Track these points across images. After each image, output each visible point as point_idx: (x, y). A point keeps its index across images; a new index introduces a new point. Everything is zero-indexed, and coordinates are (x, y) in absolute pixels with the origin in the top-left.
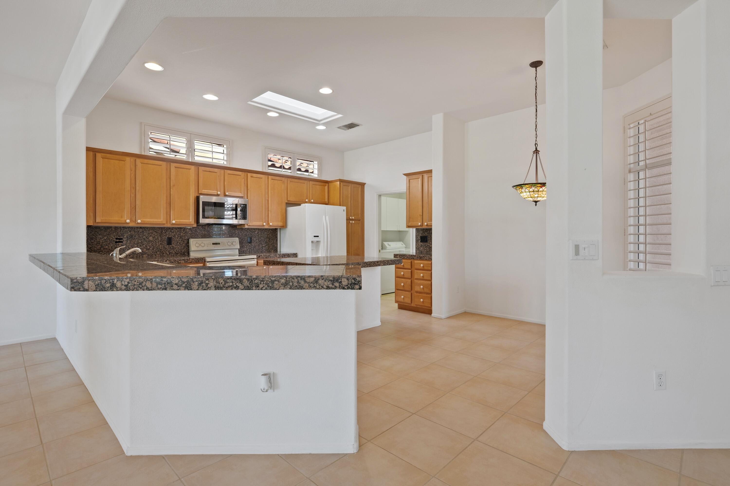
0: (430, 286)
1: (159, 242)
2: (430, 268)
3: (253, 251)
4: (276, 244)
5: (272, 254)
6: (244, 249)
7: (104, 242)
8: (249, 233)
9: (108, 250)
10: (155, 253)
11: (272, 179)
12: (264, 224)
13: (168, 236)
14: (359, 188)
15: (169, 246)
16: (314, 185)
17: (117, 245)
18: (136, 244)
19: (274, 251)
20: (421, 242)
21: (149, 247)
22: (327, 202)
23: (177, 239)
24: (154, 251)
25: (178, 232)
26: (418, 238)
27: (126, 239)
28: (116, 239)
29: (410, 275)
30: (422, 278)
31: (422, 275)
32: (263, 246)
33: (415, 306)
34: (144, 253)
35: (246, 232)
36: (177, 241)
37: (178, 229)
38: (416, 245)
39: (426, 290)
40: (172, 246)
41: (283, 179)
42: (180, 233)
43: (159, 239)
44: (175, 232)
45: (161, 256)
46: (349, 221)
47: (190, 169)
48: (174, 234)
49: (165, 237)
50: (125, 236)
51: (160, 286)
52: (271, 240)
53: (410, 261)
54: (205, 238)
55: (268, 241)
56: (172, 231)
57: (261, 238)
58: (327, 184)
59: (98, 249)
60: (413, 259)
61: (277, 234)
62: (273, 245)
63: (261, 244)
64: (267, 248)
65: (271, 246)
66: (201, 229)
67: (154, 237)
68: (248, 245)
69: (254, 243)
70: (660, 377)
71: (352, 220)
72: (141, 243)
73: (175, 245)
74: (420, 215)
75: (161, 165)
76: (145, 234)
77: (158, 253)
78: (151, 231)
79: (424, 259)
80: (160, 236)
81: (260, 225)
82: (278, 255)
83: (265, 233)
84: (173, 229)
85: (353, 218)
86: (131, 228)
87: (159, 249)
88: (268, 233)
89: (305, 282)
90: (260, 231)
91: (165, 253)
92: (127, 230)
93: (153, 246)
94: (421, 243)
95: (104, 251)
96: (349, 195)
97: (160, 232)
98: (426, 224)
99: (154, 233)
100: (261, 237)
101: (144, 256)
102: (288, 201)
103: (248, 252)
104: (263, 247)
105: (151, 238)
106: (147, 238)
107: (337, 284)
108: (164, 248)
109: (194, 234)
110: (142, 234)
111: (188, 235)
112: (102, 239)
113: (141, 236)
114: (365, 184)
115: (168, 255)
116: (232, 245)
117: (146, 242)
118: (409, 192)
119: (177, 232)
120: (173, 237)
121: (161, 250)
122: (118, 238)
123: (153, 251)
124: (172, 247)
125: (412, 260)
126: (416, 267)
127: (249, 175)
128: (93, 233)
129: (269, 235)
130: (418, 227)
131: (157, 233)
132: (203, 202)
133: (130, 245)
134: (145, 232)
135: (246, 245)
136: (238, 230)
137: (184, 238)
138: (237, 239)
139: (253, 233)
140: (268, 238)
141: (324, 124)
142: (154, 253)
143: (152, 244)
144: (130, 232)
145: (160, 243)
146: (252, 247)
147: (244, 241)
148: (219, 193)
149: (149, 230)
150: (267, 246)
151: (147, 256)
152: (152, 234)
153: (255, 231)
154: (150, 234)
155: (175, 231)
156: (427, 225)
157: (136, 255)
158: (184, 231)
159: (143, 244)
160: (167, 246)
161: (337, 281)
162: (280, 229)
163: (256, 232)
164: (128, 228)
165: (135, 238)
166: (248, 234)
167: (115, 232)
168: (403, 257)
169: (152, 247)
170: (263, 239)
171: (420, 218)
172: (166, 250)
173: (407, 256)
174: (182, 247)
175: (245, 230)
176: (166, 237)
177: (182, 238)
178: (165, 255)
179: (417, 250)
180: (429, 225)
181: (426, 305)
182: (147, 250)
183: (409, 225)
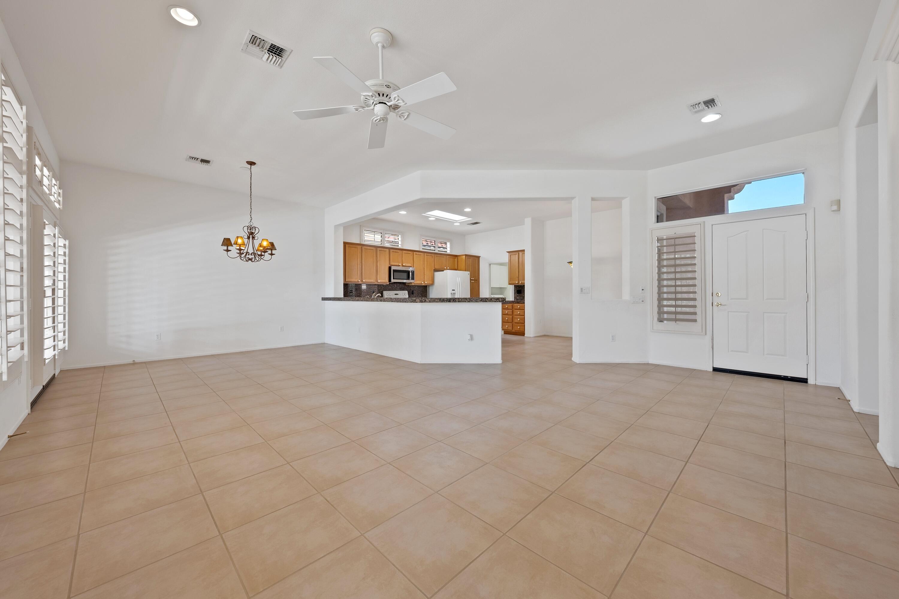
0: (524, 319)
2: (524, 308)
4: (427, 295)
12: (423, 283)
14: (476, 259)
16: (449, 258)
22: (457, 269)
25: (381, 287)
26: (516, 291)
29: (512, 313)
30: (519, 314)
31: (519, 312)
33: (515, 331)
35: (414, 288)
38: (514, 295)
39: (522, 321)
41: (432, 255)
47: (386, 251)
51: (440, 301)
52: (425, 292)
53: (511, 304)
54: (391, 291)
57: (418, 292)
58: (457, 257)
60: (513, 303)
61: (427, 289)
62: (425, 295)
63: (419, 295)
68: (412, 295)
69: (415, 294)
70: (613, 337)
71: (473, 280)
74: (517, 277)
75: (373, 250)
79: (520, 303)
81: (419, 283)
85: (473, 279)
88: (423, 288)
89: (488, 300)
90: (420, 286)
94: (518, 294)
96: (471, 264)
100: (420, 289)
102: (435, 268)
107: (498, 301)
109: (390, 288)
111: (382, 289)
114: (480, 257)
118: (510, 263)
126: (515, 308)
127: (415, 253)
130: (515, 285)
132: (393, 270)
138: (407, 291)
141: (459, 223)
147: (410, 293)
148: (400, 264)
155: (376, 286)
156: (521, 283)
161: (498, 299)
162: (429, 286)
163: (418, 287)
170: (420, 292)
171: (517, 279)
173: (509, 300)
175: (413, 286)
179: (515, 298)
180: (522, 283)
181: (521, 330)
183: (510, 283)
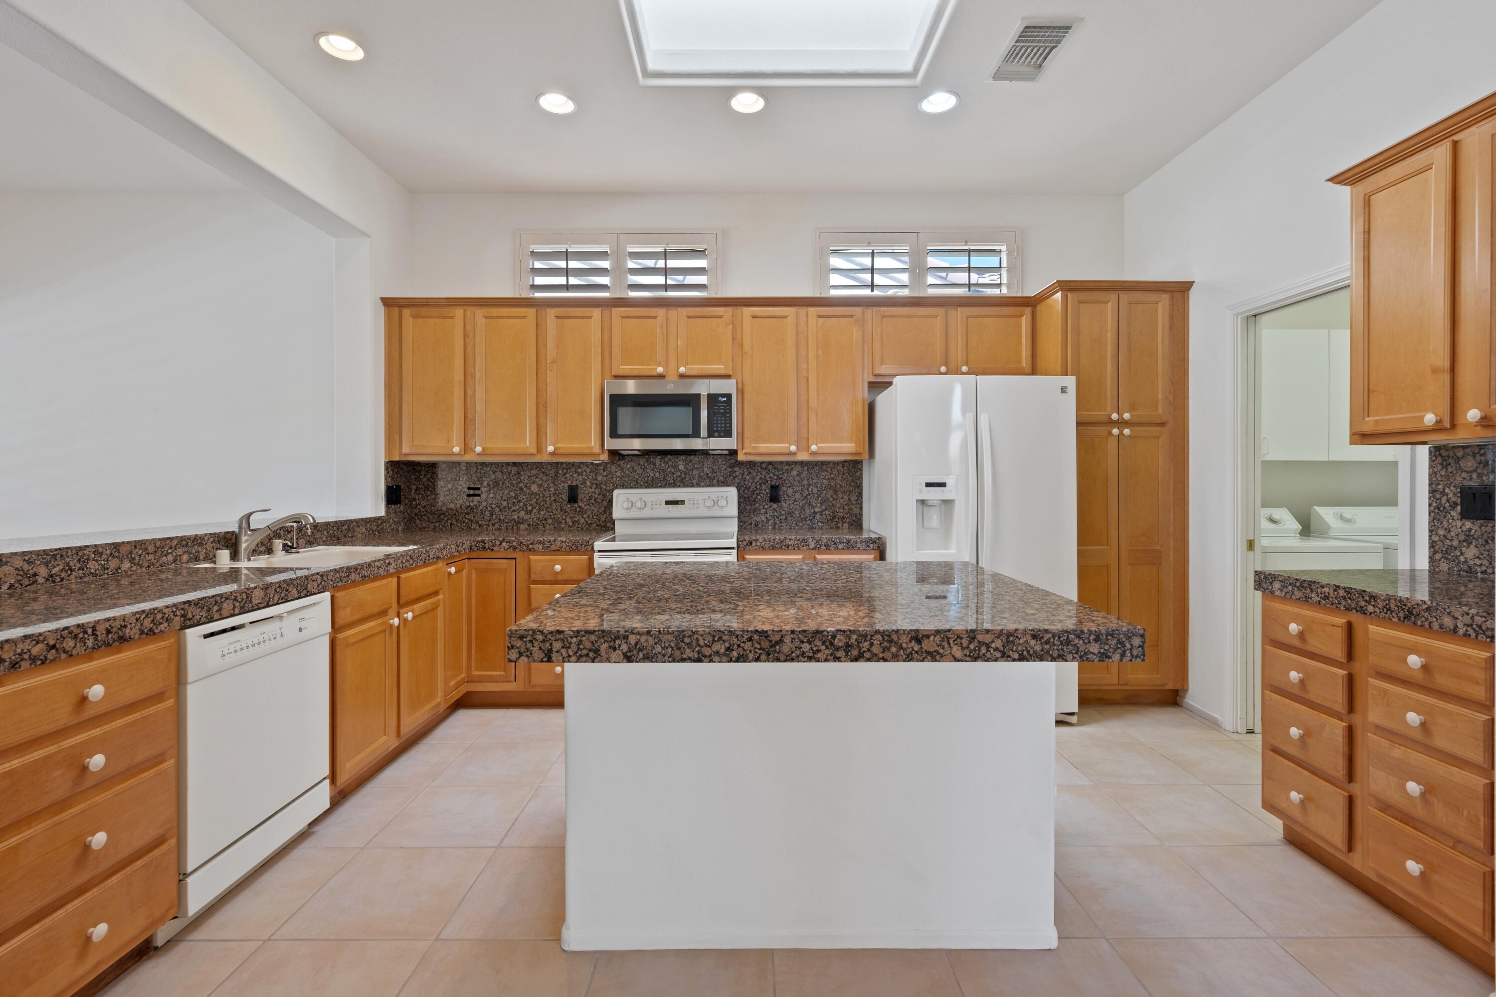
1: (550, 497)
3: (783, 524)
4: (858, 506)
5: (793, 537)
6: (758, 519)
7: (448, 495)
8: (774, 475)
9: (455, 512)
10: (543, 522)
11: (820, 317)
12: (793, 448)
13: (569, 482)
14: (1160, 305)
15: (571, 507)
16: (973, 317)
17: (470, 502)
18: (505, 500)
19: (851, 525)
20: (1464, 516)
21: (531, 507)
22: (1028, 371)
23: (591, 490)
24: (541, 516)
25: (591, 474)
26: (1443, 493)
27: (486, 489)
28: (469, 488)
29: (1341, 699)
30: (1416, 735)
31: (1415, 717)
32: (816, 510)
34: (521, 521)
35: (764, 472)
36: (590, 495)
37: (591, 467)
38: (1431, 531)
40: (579, 507)
42: (596, 476)
43: (551, 489)
44: (584, 473)
45: (555, 528)
46: (1109, 428)
47: (590, 317)
48: (584, 477)
49: (563, 484)
50: (485, 484)
52: (840, 495)
53: (1341, 621)
54: (655, 487)
55: (832, 496)
56: (580, 471)
57: (808, 490)
58: (1028, 311)
59: (438, 510)
60: (1362, 611)
61: (860, 477)
62: (846, 507)
63: (809, 505)
64: (829, 517)
65: (841, 510)
66: (646, 464)
67: (541, 484)
68: (771, 507)
69: (788, 502)
71: (1121, 423)
72: (515, 498)
73: (585, 503)
74: (1435, 370)
75: (524, 317)
76: (522, 478)
77: (550, 521)
78: (534, 472)
79: (1436, 626)
80: (553, 483)
81: (782, 451)
82: (811, 540)
83: (823, 474)
84: (582, 466)
85: (1126, 416)
86: (496, 466)
87: (552, 512)
88: (830, 474)
90: (806, 468)
91: (563, 522)
92: (488, 470)
93: (539, 505)
94: (1468, 524)
95: (447, 514)
96: (1110, 335)
97: (552, 473)
98: (1473, 415)
99: (541, 475)
100: (809, 485)
101: (522, 526)
102: (876, 375)
103: (770, 527)
104: (815, 513)
105: (534, 488)
106: (526, 486)
108: (561, 510)
109: (629, 477)
110: (517, 478)
111: (614, 479)
112: (445, 489)
113: (514, 482)
114: (1191, 284)
115: (569, 526)
116: (716, 507)
117: (524, 497)
119: (590, 472)
120: (581, 484)
121: (556, 514)
122: (473, 486)
123: (538, 516)
124: (578, 509)
125: (1355, 617)
126: (1379, 658)
127: (748, 311)
128: (429, 476)
129: (833, 479)
130: (1434, 439)
131: (547, 475)
132: (611, 396)
133: (494, 503)
134: (522, 473)
135: (764, 508)
136: (740, 467)
137: (604, 487)
138: (734, 491)
139: (785, 474)
140: (830, 489)
142: (541, 521)
143: (537, 500)
144: (494, 473)
145: (553, 498)
146: (783, 513)
147: (759, 497)
148: (660, 369)
149: (531, 470)
150: (827, 512)
151: (527, 527)
152: (537, 478)
153: (792, 470)
154: (533, 478)
155: (585, 471)
157: (505, 525)
158: (604, 471)
159: (520, 501)
160: (569, 506)
163: (794, 473)
164: (490, 466)
165: (504, 487)
166: (770, 478)
167: (467, 474)
168: (1301, 594)
169: (537, 508)
170: (815, 490)
172: (567, 514)
173: (1326, 590)
174: (600, 508)
175: (763, 465)
176: (566, 485)
177: (601, 488)
178: (563, 526)
179: (1438, 556)
181: (1447, 911)
182: (527, 514)
183: (1369, 425)
